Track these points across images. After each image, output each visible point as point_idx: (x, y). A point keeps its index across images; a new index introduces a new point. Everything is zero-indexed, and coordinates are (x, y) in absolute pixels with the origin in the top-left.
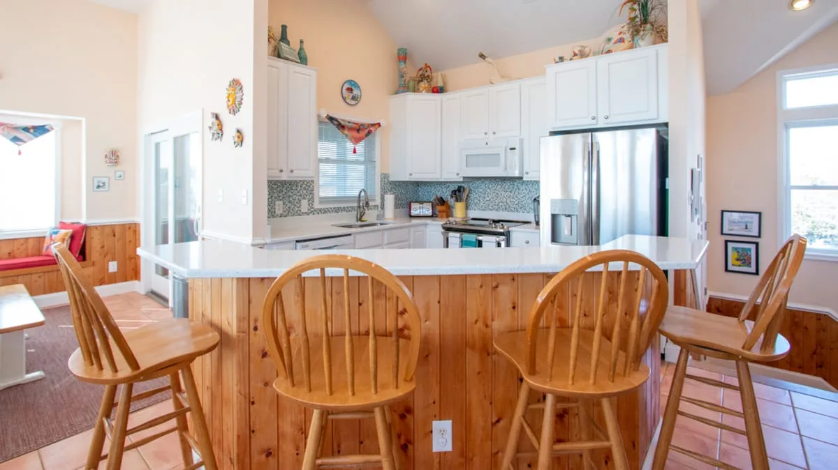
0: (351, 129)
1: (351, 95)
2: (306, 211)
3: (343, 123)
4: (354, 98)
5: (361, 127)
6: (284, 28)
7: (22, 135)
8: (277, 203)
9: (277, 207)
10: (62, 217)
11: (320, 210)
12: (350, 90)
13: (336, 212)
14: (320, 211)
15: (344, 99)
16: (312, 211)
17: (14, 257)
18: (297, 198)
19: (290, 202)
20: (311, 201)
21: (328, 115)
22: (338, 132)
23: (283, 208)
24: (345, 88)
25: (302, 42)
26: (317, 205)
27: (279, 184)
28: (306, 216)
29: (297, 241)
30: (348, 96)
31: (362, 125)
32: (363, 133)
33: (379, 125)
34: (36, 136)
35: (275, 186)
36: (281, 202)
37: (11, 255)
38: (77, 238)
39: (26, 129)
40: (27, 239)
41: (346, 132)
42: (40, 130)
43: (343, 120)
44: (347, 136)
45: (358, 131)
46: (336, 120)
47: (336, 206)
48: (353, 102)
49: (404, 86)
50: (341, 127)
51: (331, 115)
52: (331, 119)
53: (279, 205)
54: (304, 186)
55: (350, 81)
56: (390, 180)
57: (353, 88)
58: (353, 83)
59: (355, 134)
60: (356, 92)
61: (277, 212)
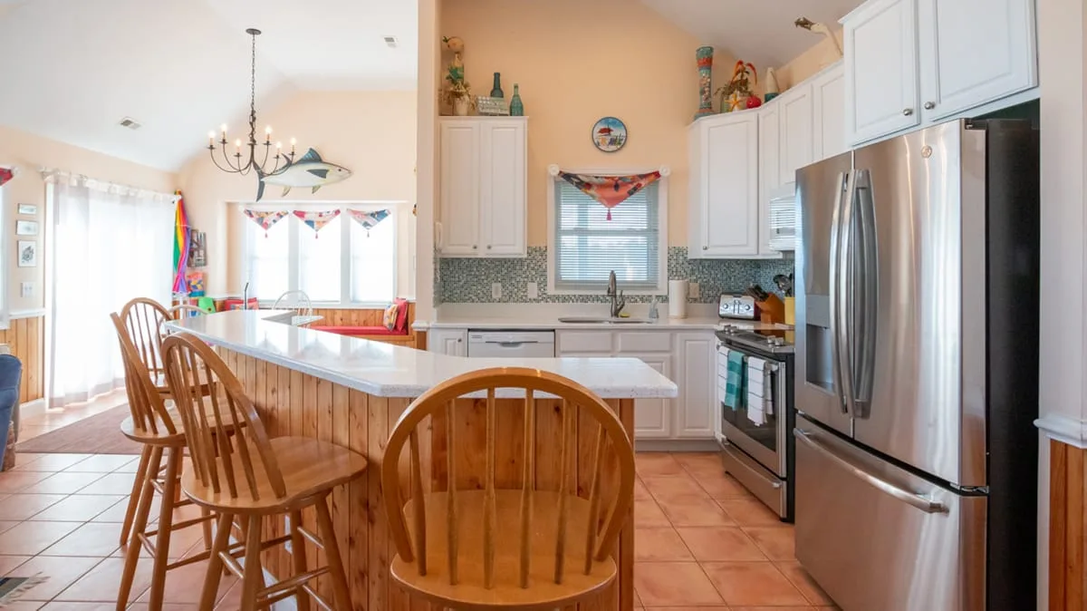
0: (602, 186)
1: (608, 139)
2: (536, 297)
3: (586, 180)
4: (613, 142)
5: (620, 182)
6: (497, 76)
7: (370, 220)
8: (494, 285)
9: (493, 290)
10: (398, 294)
11: (558, 298)
12: (607, 131)
13: (582, 301)
14: (556, 298)
15: (597, 145)
16: (544, 298)
17: (367, 325)
18: (522, 280)
19: (512, 285)
20: (543, 285)
21: (561, 172)
22: (581, 193)
23: (503, 292)
24: (597, 129)
25: (516, 87)
26: (551, 290)
27: (497, 263)
28: (535, 304)
29: (469, 330)
30: (604, 140)
31: (620, 178)
32: (623, 191)
33: (657, 174)
34: (379, 221)
35: (493, 265)
36: (500, 284)
37: (365, 323)
38: (402, 313)
39: (373, 215)
40: (375, 310)
41: (592, 191)
42: (381, 215)
43: (587, 176)
44: (592, 196)
45: (617, 187)
46: (575, 176)
47: (581, 292)
48: (613, 148)
49: (709, 106)
50: (585, 185)
51: (567, 171)
52: (568, 177)
53: (497, 288)
54: (532, 266)
55: (606, 120)
56: (689, 257)
57: (612, 128)
58: (611, 120)
59: (611, 193)
60: (616, 132)
61: (494, 296)
